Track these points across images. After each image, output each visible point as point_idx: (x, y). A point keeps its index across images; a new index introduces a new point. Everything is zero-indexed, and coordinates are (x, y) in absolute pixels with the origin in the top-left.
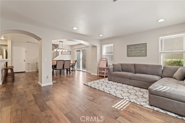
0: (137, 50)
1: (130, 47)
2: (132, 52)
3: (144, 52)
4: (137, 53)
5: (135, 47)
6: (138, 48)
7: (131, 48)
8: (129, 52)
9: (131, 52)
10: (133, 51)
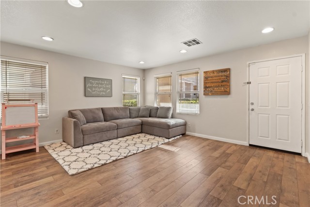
0: (101, 87)
1: (91, 81)
2: (94, 89)
3: (109, 90)
4: (101, 91)
5: (98, 82)
6: (101, 84)
7: (92, 83)
8: (89, 89)
9: (92, 89)
10: (95, 87)
